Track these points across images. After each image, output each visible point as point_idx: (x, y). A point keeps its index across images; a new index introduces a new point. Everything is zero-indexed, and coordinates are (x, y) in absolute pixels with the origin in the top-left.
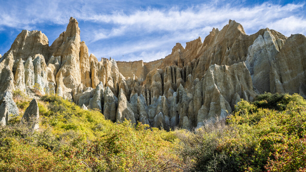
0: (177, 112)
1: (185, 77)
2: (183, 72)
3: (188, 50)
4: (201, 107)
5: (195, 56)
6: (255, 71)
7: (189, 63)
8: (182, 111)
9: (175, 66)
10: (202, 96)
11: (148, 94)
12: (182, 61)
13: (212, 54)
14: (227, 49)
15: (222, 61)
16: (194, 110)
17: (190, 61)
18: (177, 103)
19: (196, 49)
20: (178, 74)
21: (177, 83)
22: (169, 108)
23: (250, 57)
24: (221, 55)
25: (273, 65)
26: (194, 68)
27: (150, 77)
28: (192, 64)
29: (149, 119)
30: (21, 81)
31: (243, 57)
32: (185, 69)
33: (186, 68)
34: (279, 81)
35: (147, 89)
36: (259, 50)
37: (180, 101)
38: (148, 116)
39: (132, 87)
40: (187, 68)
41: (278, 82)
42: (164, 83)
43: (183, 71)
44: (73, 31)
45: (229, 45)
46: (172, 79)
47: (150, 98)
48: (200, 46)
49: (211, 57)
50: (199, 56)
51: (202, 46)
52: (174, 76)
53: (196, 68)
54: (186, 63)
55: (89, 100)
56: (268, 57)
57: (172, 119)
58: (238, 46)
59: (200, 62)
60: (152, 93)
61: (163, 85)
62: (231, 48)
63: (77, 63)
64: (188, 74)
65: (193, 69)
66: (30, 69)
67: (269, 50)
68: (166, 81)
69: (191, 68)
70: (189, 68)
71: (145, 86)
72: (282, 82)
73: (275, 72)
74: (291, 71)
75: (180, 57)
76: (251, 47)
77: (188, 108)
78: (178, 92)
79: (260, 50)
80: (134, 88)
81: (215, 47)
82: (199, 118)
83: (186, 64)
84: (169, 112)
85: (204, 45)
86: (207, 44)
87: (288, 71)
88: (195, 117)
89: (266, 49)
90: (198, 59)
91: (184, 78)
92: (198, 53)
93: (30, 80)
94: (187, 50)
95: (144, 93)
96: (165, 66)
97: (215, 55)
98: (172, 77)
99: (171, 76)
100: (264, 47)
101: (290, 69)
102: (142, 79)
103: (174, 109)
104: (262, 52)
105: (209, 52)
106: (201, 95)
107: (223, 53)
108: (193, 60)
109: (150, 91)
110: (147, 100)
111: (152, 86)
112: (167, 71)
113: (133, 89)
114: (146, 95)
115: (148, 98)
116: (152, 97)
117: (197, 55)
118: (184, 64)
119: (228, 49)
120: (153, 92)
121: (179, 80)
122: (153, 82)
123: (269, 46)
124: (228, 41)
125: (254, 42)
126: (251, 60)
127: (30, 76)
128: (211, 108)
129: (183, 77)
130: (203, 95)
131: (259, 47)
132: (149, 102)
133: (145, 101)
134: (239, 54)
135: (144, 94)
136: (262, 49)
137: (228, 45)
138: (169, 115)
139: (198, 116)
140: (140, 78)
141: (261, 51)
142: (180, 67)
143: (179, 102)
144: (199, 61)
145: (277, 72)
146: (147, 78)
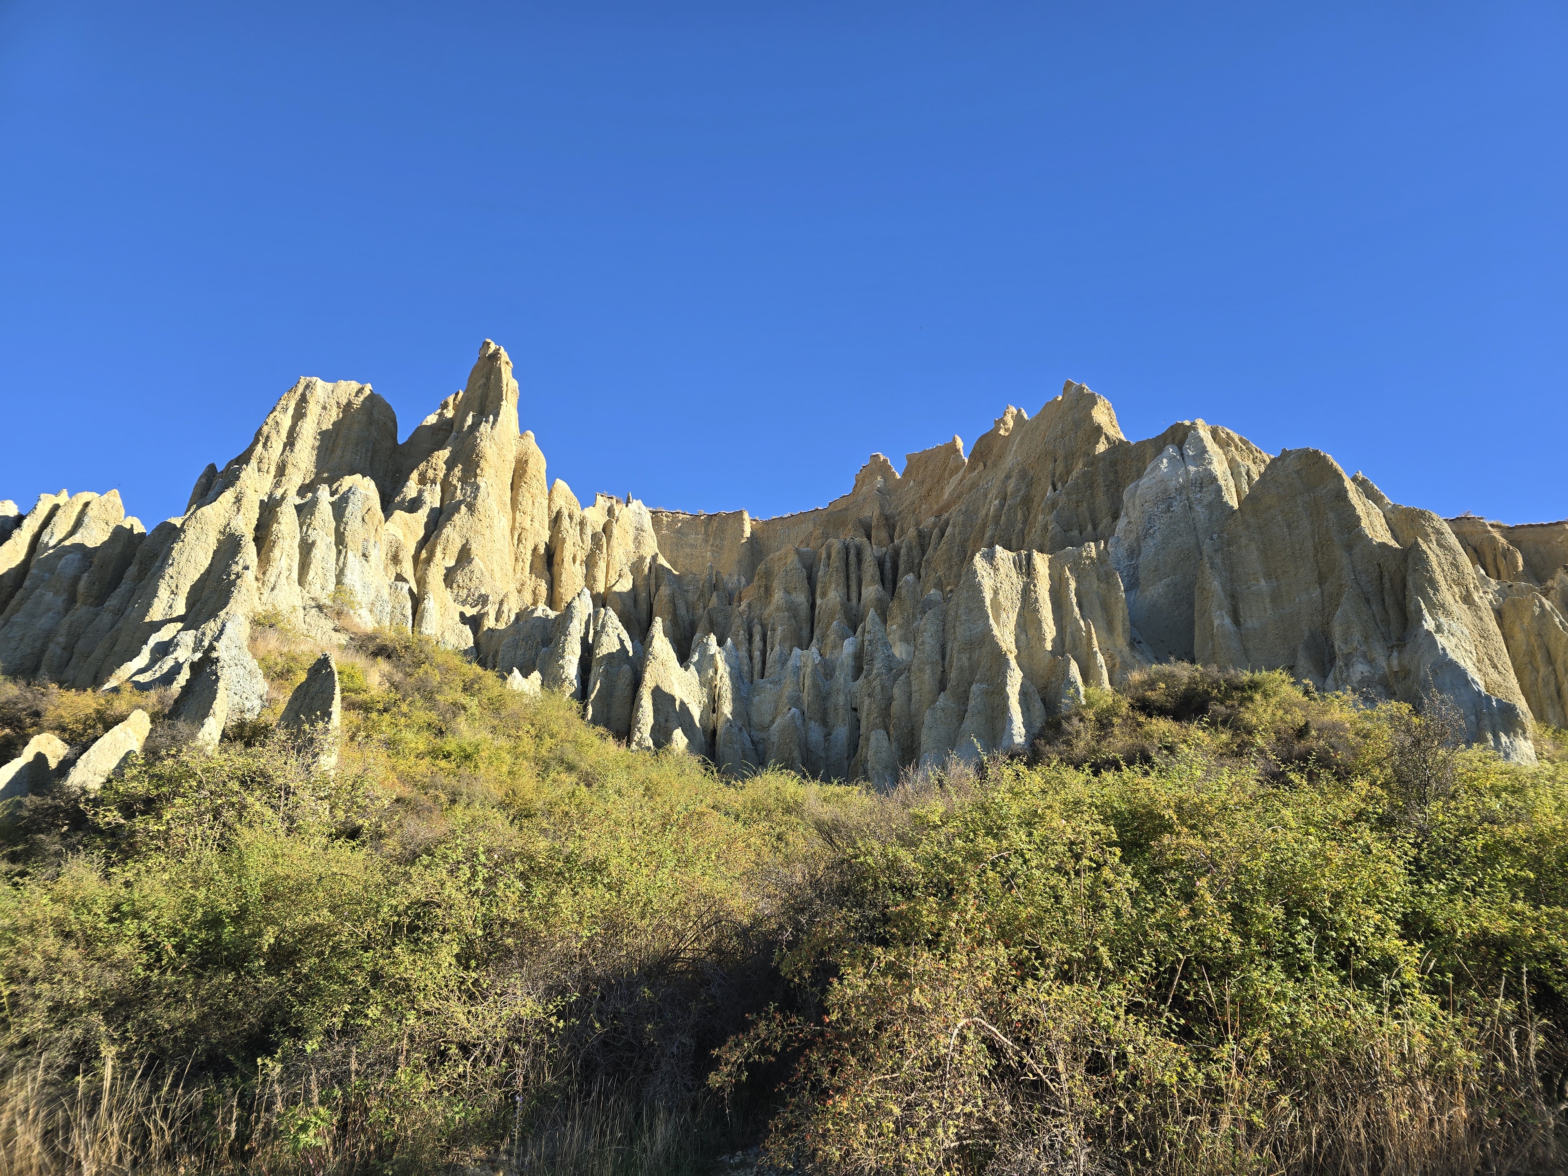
0: (855, 710)
1: (895, 582)
2: (888, 565)
3: (912, 483)
4: (934, 701)
5: (936, 507)
6: (1142, 574)
7: (912, 532)
8: (869, 709)
9: (861, 540)
10: (943, 658)
11: (757, 638)
12: (890, 524)
13: (997, 502)
14: (1050, 488)
15: (1029, 532)
16: (913, 706)
17: (917, 524)
18: (856, 678)
19: (939, 482)
20: (870, 569)
21: (862, 602)
22: (823, 697)
23: (1129, 523)
24: (1028, 509)
25: (1210, 558)
26: (930, 552)
27: (768, 575)
28: (921, 535)
29: (753, 733)
30: (285, 573)
31: (1106, 521)
32: (897, 553)
33: (900, 549)
34: (1227, 621)
35: (756, 620)
36: (1163, 500)
37: (864, 672)
38: (749, 720)
39: (701, 610)
40: (903, 551)
41: (1221, 620)
42: (819, 601)
43: (888, 559)
44: (492, 394)
45: (1057, 474)
46: (848, 587)
47: (764, 653)
48: (957, 470)
49: (991, 514)
50: (947, 507)
51: (962, 471)
52: (853, 576)
53: (935, 549)
54: (902, 530)
55: (537, 654)
56: (1195, 528)
57: (834, 733)
58: (1088, 482)
59: (949, 530)
60: (773, 635)
61: (813, 606)
62: (1063, 486)
63: (501, 514)
64: (906, 572)
65: (924, 553)
66: (321, 533)
67: (1200, 501)
68: (824, 595)
69: (916, 552)
70: (910, 549)
71: (749, 606)
72: (1236, 621)
73: (1215, 585)
74: (1275, 584)
75: (882, 507)
76: (1137, 486)
77: (890, 700)
78: (860, 638)
79: (1166, 499)
80: (709, 613)
81: (1008, 477)
82: (926, 738)
83: (903, 532)
84: (825, 709)
85: (972, 467)
86: (981, 464)
87: (1263, 582)
88: (913, 735)
89: (1188, 499)
90: (945, 516)
91: (889, 586)
92: (945, 497)
93: (320, 571)
94: (908, 482)
95: (742, 632)
96: (827, 538)
97: (1006, 507)
98: (848, 578)
99: (842, 575)
100: (1180, 490)
101: (1268, 576)
102: (743, 580)
103: (841, 699)
104: (1177, 507)
105: (985, 495)
106: (938, 657)
107: (1035, 504)
108: (928, 522)
109: (763, 626)
110: (751, 658)
111: (772, 607)
112: (829, 557)
113: (705, 615)
114: (750, 640)
115: (757, 654)
116: (772, 649)
117: (941, 503)
118: (894, 531)
119: (1055, 489)
120: (774, 630)
121: (871, 591)
122: (778, 596)
123: (1201, 487)
124: (1055, 461)
125: (1148, 469)
126: (1133, 536)
127: (319, 557)
128: (972, 702)
129: (886, 582)
130: (948, 657)
131: (1166, 490)
132: (758, 667)
133: (746, 661)
134: (1092, 511)
135: (742, 635)
136: (1174, 498)
137: (1053, 476)
138: (824, 722)
139: (924, 731)
140: (736, 577)
141: (1170, 506)
142: (880, 544)
143: (862, 676)
144: (947, 524)
145: (1223, 587)
146: (756, 578)
